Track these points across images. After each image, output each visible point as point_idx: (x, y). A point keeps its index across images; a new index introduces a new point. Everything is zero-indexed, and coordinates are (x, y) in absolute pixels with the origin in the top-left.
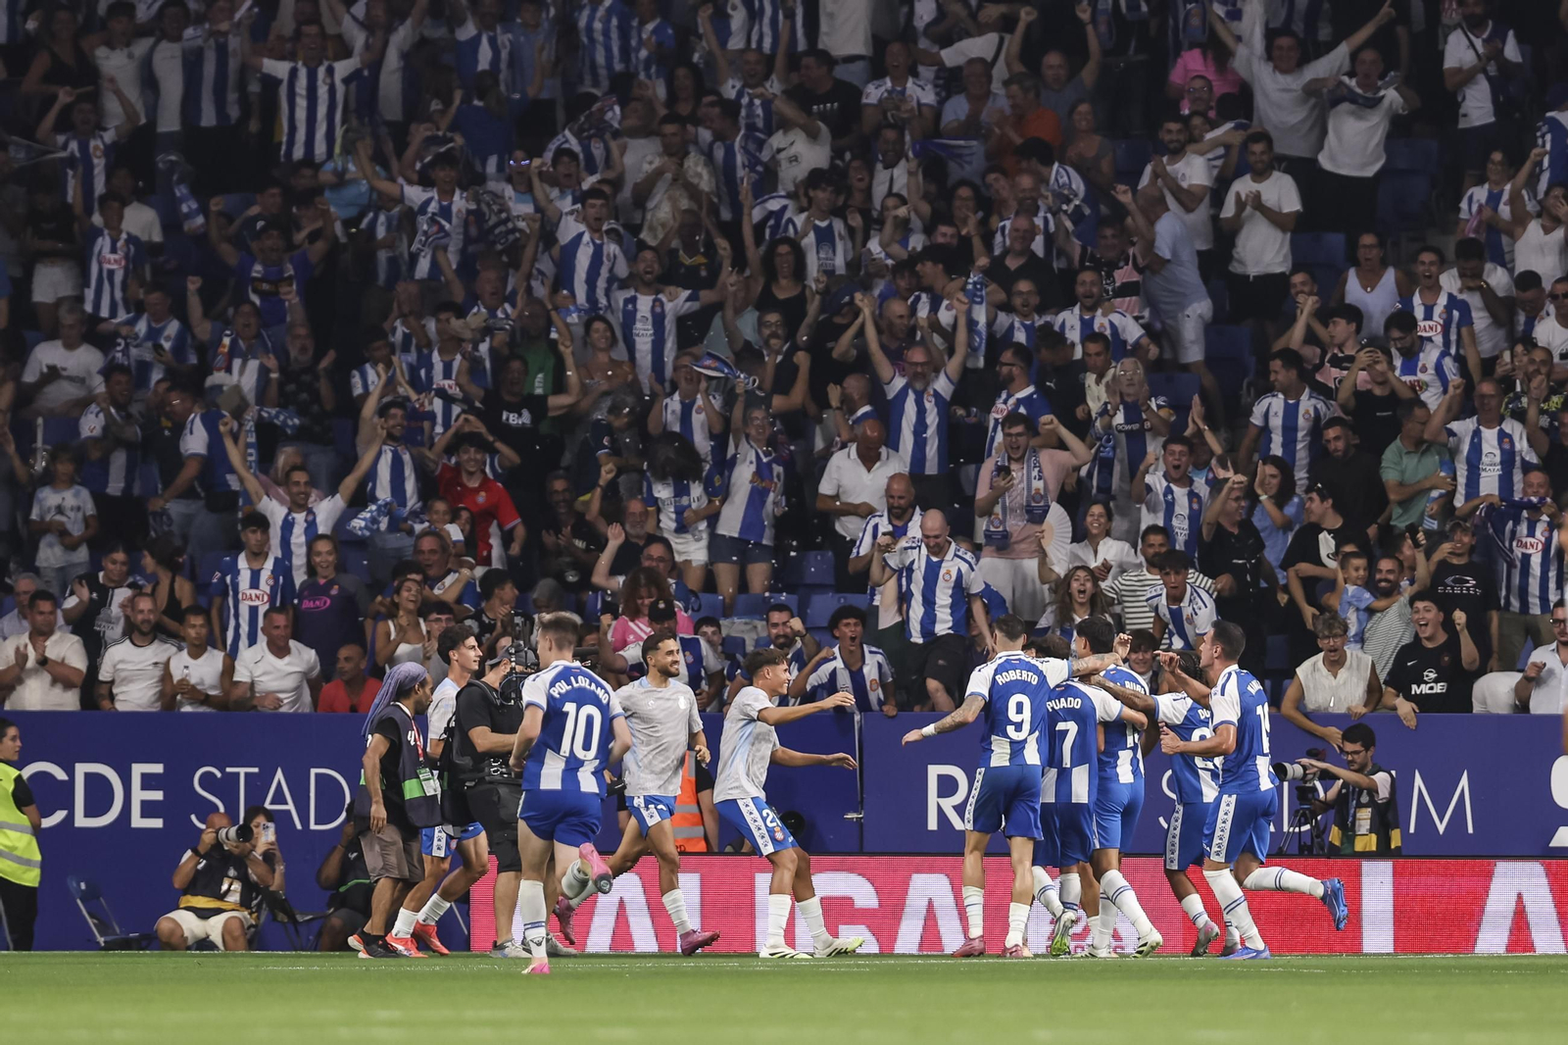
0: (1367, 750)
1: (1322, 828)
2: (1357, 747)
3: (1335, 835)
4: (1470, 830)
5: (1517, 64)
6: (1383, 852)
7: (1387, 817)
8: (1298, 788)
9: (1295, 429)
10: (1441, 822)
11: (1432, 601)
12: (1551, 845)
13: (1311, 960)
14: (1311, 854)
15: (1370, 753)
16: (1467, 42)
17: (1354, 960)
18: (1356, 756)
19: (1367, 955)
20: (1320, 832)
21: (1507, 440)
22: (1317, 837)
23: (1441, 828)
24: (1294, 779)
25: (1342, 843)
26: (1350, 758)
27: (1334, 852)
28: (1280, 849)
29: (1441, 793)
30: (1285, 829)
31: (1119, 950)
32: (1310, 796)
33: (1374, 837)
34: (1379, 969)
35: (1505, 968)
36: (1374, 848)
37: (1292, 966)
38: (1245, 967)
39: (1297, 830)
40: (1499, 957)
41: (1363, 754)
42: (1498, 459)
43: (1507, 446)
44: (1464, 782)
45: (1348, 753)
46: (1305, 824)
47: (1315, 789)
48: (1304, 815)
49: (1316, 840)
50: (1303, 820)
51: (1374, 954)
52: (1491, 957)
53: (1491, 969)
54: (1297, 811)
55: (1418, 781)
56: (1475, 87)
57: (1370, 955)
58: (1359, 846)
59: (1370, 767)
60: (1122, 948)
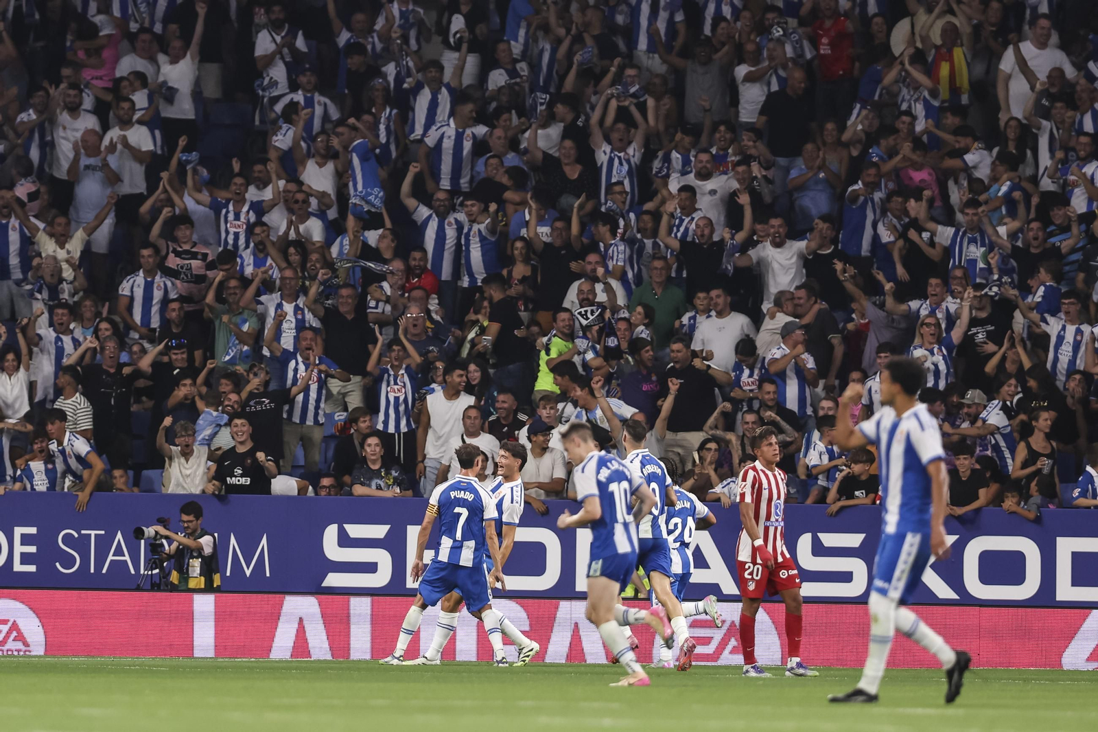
0: (197, 519)
1: (167, 572)
2: (191, 518)
3: (174, 577)
4: (268, 575)
5: (305, 53)
6: (209, 588)
7: (211, 565)
8: (151, 545)
9: (151, 299)
10: (248, 568)
11: (246, 419)
12: (323, 585)
13: (158, 661)
14: (159, 590)
15: (199, 522)
16: (271, 39)
17: (187, 661)
18: (190, 524)
19: (197, 658)
20: (165, 574)
21: (300, 312)
22: (164, 578)
23: (248, 573)
24: (149, 538)
25: (180, 582)
26: (186, 525)
27: (173, 588)
28: (138, 585)
29: (248, 549)
30: (142, 572)
31: (27, 653)
32: (159, 549)
33: (203, 579)
34: (205, 669)
35: (290, 669)
36: (203, 586)
37: (145, 666)
38: (113, 665)
39: (150, 573)
40: (287, 661)
41: (195, 522)
42: (293, 325)
43: (300, 317)
44: (264, 541)
45: (184, 522)
46: (155, 569)
47: (162, 545)
48: (155, 562)
49: (163, 580)
50: (154, 566)
51: (202, 658)
52: (281, 661)
53: (281, 668)
54: (150, 560)
55: (233, 541)
56: (275, 68)
57: (199, 658)
58: (192, 584)
59: (199, 531)
60: (30, 651)
